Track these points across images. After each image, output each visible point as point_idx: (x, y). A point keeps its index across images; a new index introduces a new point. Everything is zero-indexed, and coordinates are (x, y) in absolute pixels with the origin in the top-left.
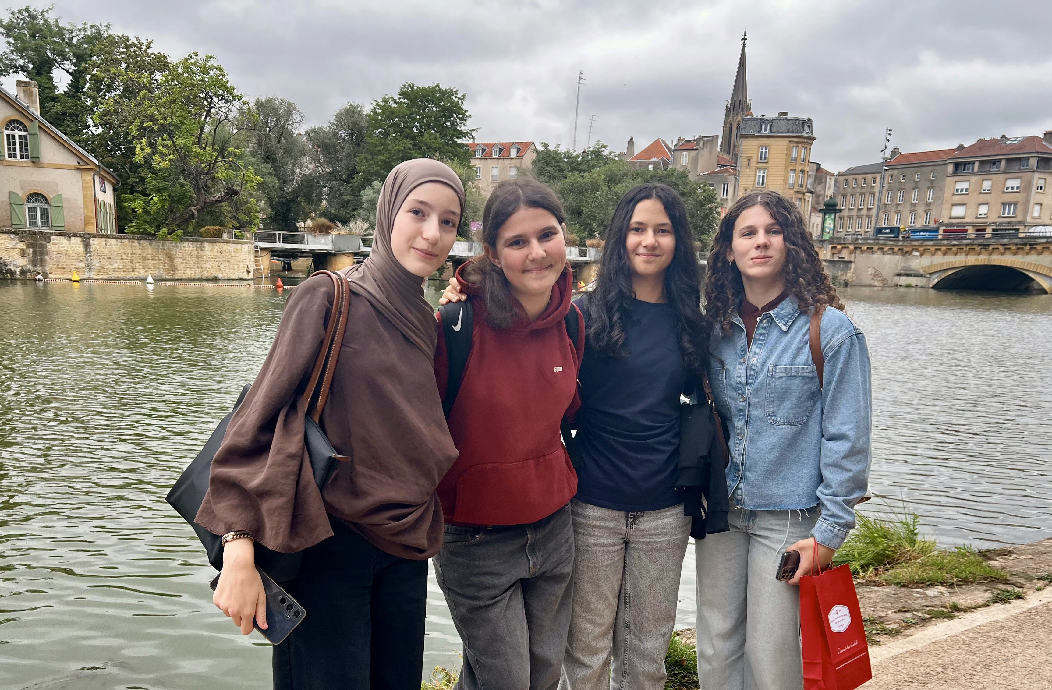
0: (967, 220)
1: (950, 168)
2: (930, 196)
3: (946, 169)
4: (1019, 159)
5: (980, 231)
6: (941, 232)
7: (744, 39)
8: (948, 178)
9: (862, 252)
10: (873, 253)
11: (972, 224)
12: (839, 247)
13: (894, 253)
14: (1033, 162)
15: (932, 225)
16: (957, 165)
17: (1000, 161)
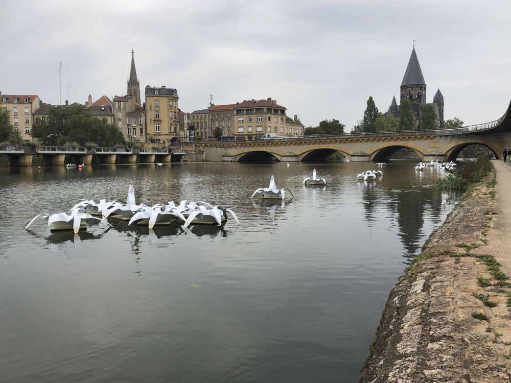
0: (244, 133)
1: (235, 112)
2: (229, 124)
3: (233, 113)
4: (260, 109)
5: (250, 137)
6: (235, 138)
7: (133, 53)
8: (235, 116)
9: (208, 147)
10: (212, 147)
11: (247, 135)
12: (198, 145)
13: (220, 147)
14: (265, 110)
15: (232, 135)
16: (237, 111)
17: (253, 109)
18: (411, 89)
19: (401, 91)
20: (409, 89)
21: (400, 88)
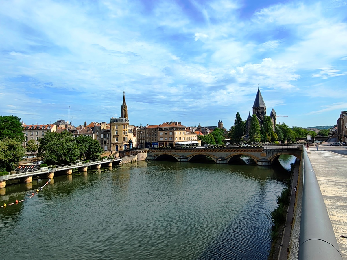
0: (163, 141)
2: (156, 135)
4: (171, 128)
5: (166, 143)
7: (124, 93)
8: (158, 132)
10: (141, 153)
14: (174, 128)
15: (157, 142)
16: (160, 129)
17: (168, 128)
18: (258, 109)
19: (253, 110)
20: (257, 109)
21: (252, 109)
